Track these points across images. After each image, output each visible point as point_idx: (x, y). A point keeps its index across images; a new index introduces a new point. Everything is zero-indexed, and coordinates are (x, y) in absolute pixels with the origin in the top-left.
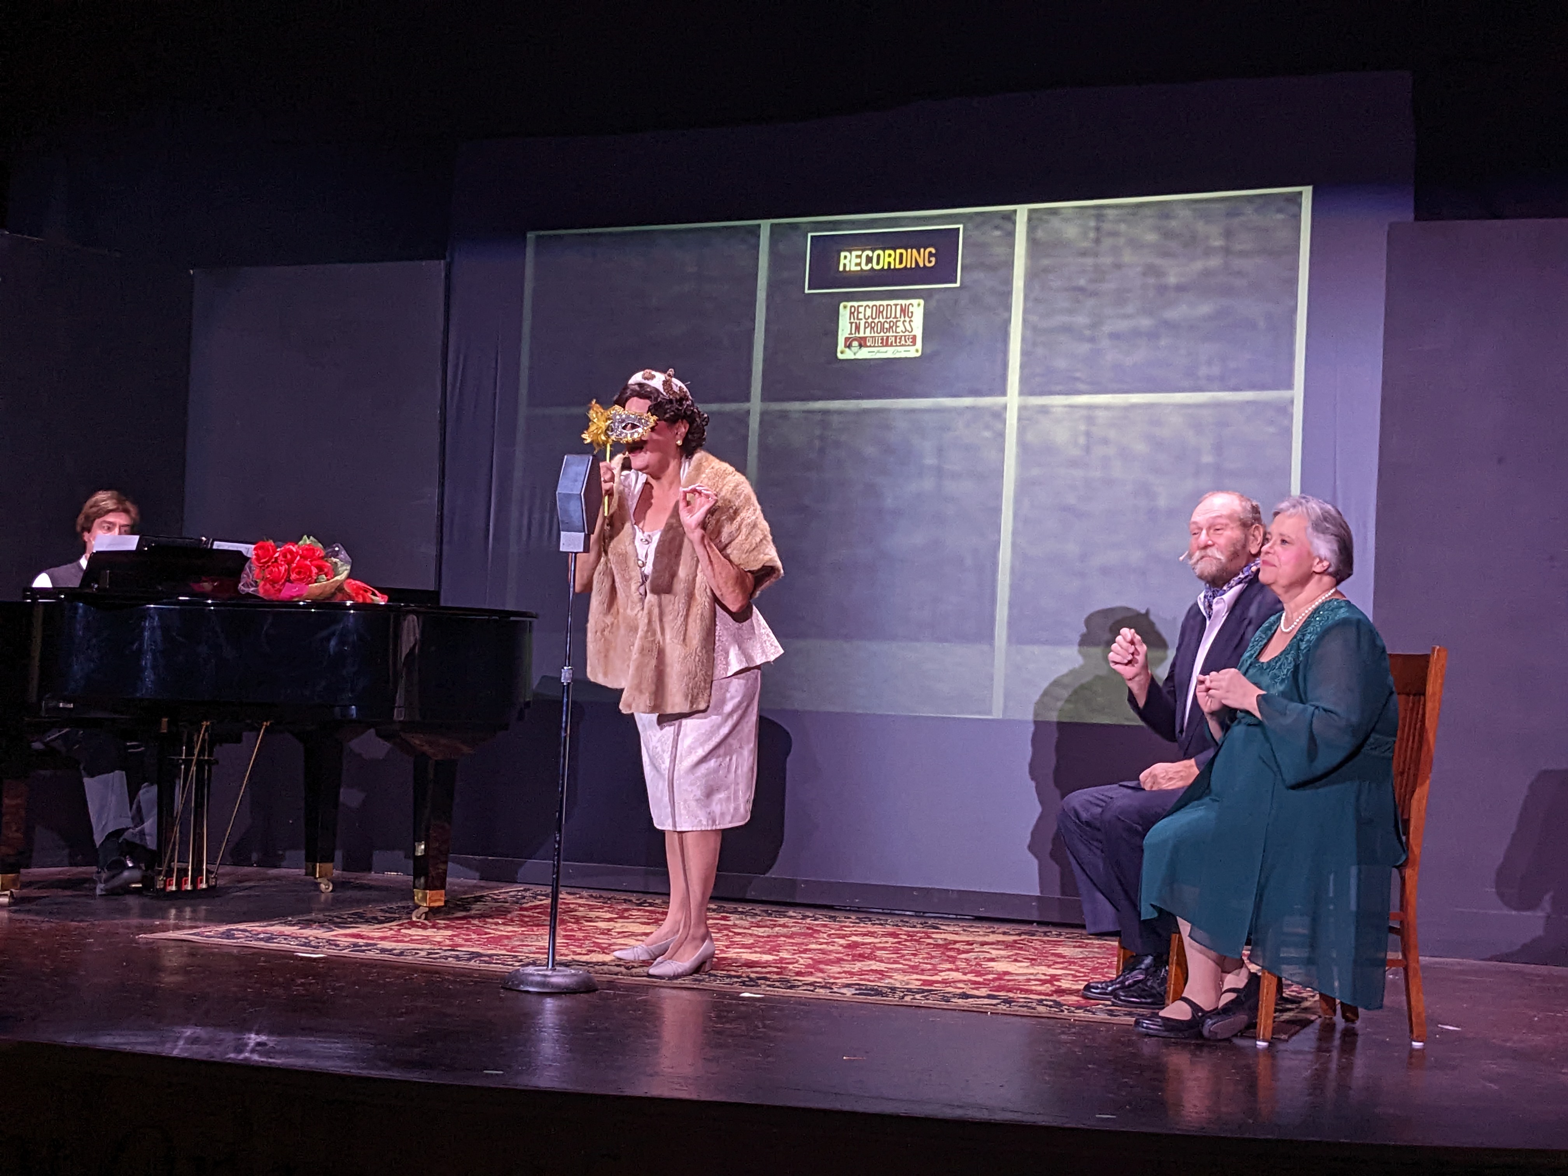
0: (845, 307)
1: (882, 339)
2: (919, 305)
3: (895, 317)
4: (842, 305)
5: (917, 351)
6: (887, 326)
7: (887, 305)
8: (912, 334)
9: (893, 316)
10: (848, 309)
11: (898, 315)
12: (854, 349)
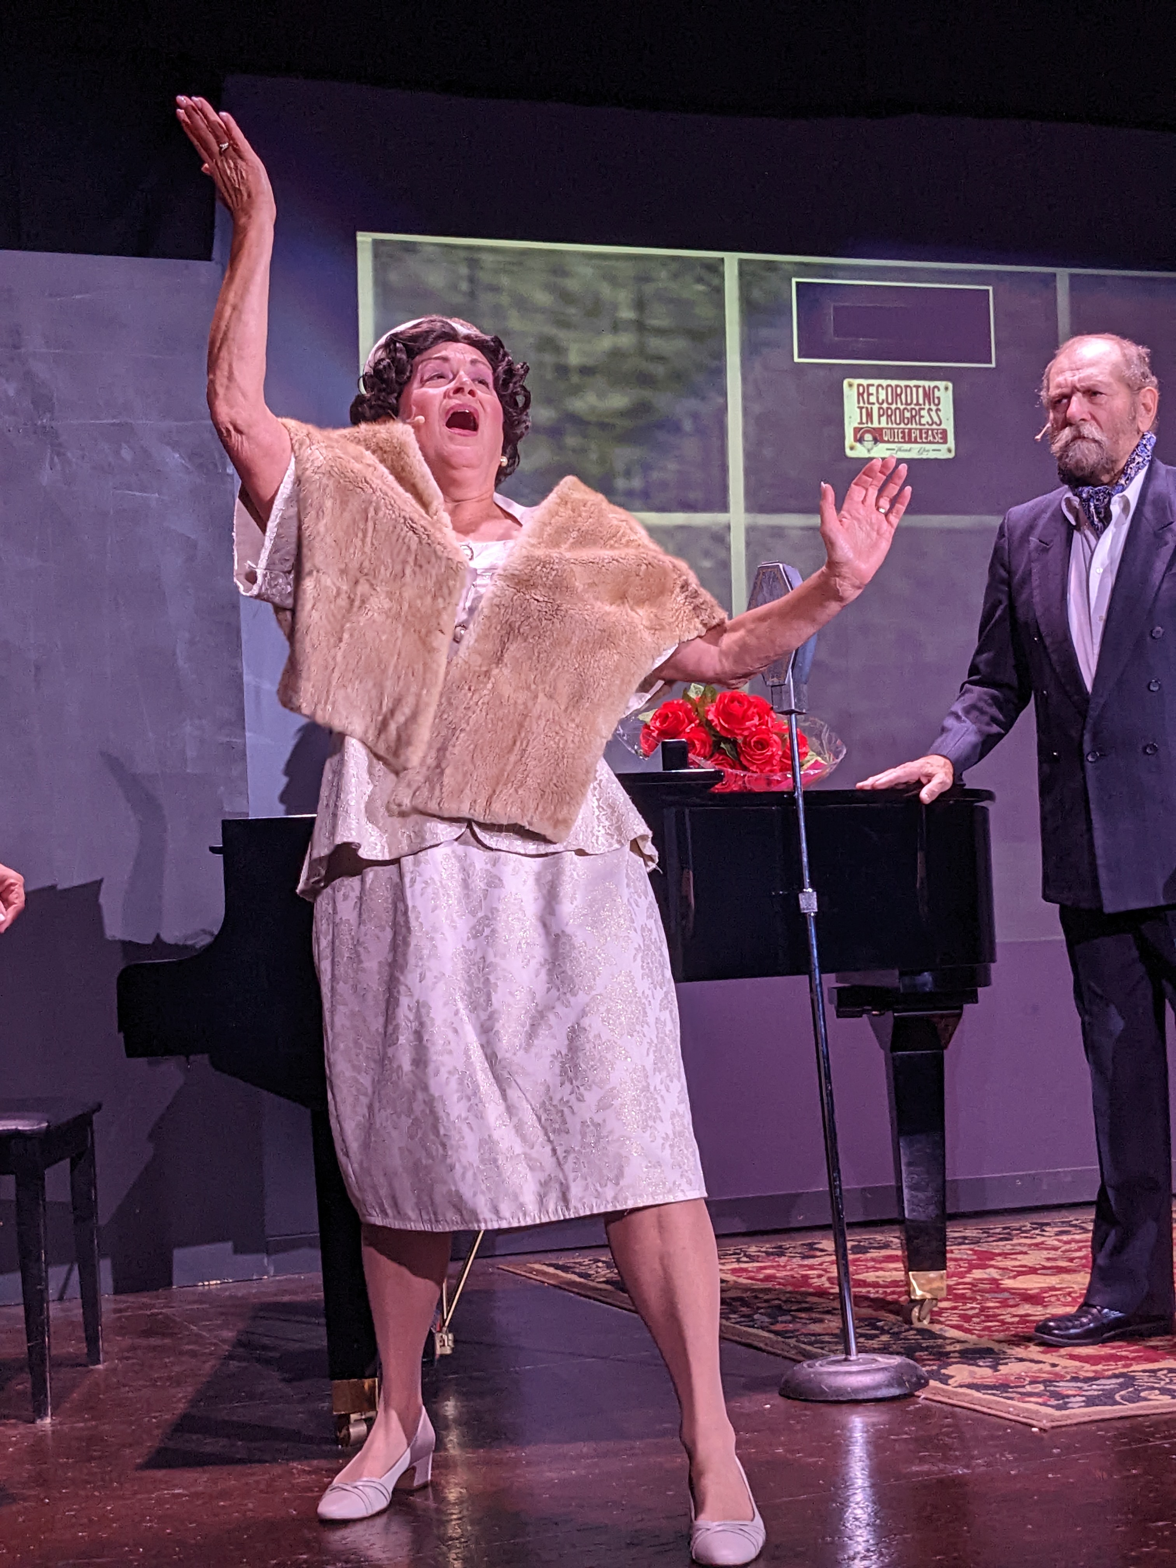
0: (850, 385)
1: (903, 432)
2: (946, 389)
3: (918, 404)
4: (846, 383)
5: (949, 451)
6: (907, 415)
7: (906, 387)
8: (943, 426)
9: (915, 401)
10: (855, 388)
11: (921, 401)
12: (867, 444)
